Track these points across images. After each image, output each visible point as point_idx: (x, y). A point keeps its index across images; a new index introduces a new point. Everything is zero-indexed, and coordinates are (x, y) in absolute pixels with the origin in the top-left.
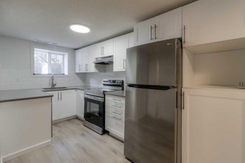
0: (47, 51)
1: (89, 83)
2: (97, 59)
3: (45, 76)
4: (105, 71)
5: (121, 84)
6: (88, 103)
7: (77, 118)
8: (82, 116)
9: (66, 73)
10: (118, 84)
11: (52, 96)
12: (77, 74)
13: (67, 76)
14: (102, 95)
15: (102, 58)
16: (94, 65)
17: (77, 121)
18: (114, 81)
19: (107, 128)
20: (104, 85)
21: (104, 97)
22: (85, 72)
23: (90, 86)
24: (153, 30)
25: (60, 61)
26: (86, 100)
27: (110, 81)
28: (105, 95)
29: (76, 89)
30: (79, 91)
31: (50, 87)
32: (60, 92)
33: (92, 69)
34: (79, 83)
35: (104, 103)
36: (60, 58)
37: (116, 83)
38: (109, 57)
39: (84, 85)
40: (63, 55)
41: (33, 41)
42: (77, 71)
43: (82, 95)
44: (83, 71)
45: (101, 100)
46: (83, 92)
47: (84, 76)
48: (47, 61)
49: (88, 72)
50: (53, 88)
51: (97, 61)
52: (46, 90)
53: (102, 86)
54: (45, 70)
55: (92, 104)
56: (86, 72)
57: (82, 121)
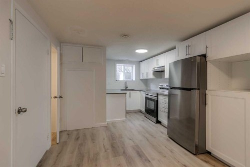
2: (154, 68)
3: (121, 82)
4: (161, 77)
6: (148, 100)
7: (141, 112)
8: (143, 110)
9: (134, 79)
11: (126, 93)
13: (134, 82)
14: (156, 95)
15: (158, 68)
16: (152, 73)
17: (140, 114)
19: (160, 119)
20: (160, 88)
21: (158, 97)
22: (146, 78)
23: (150, 89)
24: (187, 48)
25: (130, 71)
26: (146, 98)
28: (158, 95)
29: (140, 91)
30: (142, 92)
32: (130, 92)
34: (143, 87)
35: (157, 101)
36: (130, 68)
38: (163, 67)
39: (146, 88)
40: (132, 66)
42: (141, 78)
43: (144, 95)
45: (155, 98)
46: (144, 93)
47: (146, 81)
48: (123, 70)
49: (148, 78)
50: (126, 89)
51: (154, 70)
52: (123, 90)
53: (159, 89)
54: (121, 77)
55: (150, 101)
57: (144, 114)
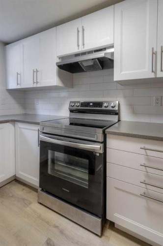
1: (34, 109)
2: (62, 58)
4: (72, 86)
10: (110, 109)
16: (56, 70)
21: (104, 143)
27: (87, 104)
29: (13, 122)
30: (20, 125)
33: (51, 78)
37: (103, 108)
42: (12, 85)
49: (39, 85)
56: (35, 86)
57: (35, 190)
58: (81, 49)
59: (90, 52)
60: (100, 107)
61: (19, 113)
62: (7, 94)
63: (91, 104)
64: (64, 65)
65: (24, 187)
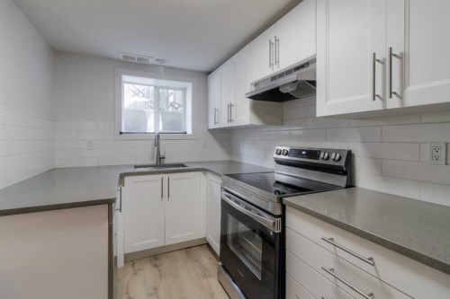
0: (151, 81)
1: (239, 155)
2: (256, 84)
4: (281, 122)
5: (342, 163)
7: (208, 244)
8: (216, 245)
9: (189, 131)
10: (331, 162)
12: (213, 132)
13: (191, 138)
15: (274, 78)
16: (248, 102)
18: (313, 154)
20: (279, 162)
21: (283, 216)
22: (227, 125)
23: (239, 164)
27: (298, 152)
28: (284, 208)
29: (205, 171)
30: (210, 176)
31: (154, 162)
32: (165, 177)
33: (245, 115)
34: (217, 153)
35: (282, 236)
36: (174, 96)
37: (320, 161)
39: (226, 158)
40: (184, 90)
41: (118, 60)
42: (212, 126)
44: (224, 124)
46: (220, 182)
47: (228, 137)
49: (233, 124)
50: (159, 164)
51: (257, 88)
53: (271, 165)
56: (230, 125)
58: (276, 70)
59: (289, 72)
60: (315, 159)
61: (222, 159)
62: (209, 135)
63: (304, 153)
64: (263, 93)
65: (212, 256)
